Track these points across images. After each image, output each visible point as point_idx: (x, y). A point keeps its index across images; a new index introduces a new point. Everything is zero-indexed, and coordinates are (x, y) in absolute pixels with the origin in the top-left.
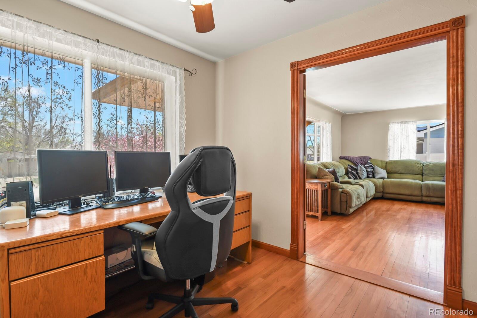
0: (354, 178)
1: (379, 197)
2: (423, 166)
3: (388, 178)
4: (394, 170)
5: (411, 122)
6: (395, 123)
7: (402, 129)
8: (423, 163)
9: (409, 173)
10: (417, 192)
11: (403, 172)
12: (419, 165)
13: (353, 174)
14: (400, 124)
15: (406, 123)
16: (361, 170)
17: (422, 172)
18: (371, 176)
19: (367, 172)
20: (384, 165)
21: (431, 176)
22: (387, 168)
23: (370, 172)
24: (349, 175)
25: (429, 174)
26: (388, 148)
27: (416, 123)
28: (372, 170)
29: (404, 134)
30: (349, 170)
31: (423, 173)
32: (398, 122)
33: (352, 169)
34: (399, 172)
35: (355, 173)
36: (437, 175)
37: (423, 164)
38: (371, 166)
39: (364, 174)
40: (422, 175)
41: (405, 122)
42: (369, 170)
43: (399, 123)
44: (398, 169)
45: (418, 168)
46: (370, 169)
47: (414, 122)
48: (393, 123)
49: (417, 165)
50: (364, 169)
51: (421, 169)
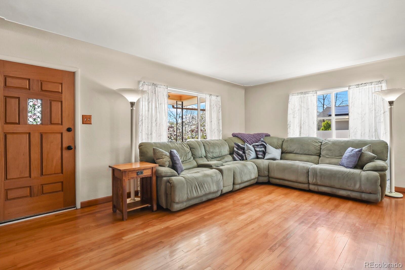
0: (239, 159)
1: (265, 181)
2: (322, 144)
3: (281, 159)
4: (289, 149)
5: (311, 92)
6: (294, 94)
7: (302, 101)
8: (321, 141)
9: (305, 153)
10: (303, 179)
11: (298, 152)
12: (316, 143)
13: (238, 154)
14: (299, 96)
15: (306, 94)
16: (249, 149)
17: (319, 152)
18: (260, 156)
19: (256, 151)
20: (280, 143)
21: (329, 157)
22: (283, 147)
23: (260, 151)
24: (234, 155)
25: (326, 155)
26: (288, 123)
27: (317, 93)
28: (263, 149)
29: (304, 107)
30: (235, 149)
31: (321, 154)
32: (297, 93)
33: (239, 147)
34: (294, 152)
35: (241, 152)
36: (335, 156)
37: (321, 143)
38: (262, 145)
39: (250, 154)
40: (320, 156)
41: (305, 92)
42: (258, 149)
43: (299, 94)
44: (293, 148)
45: (315, 147)
46: (260, 148)
47: (314, 92)
48: (293, 95)
49: (314, 144)
50: (253, 149)
51: (318, 148)
